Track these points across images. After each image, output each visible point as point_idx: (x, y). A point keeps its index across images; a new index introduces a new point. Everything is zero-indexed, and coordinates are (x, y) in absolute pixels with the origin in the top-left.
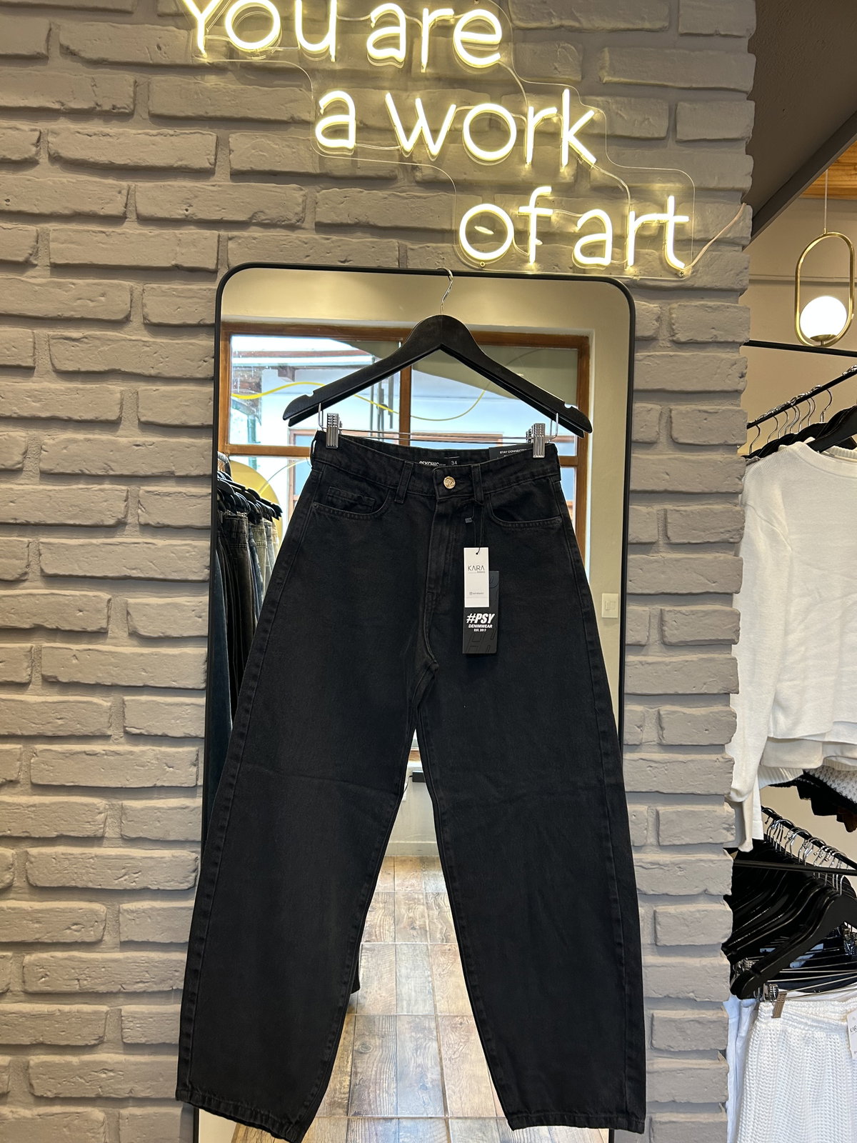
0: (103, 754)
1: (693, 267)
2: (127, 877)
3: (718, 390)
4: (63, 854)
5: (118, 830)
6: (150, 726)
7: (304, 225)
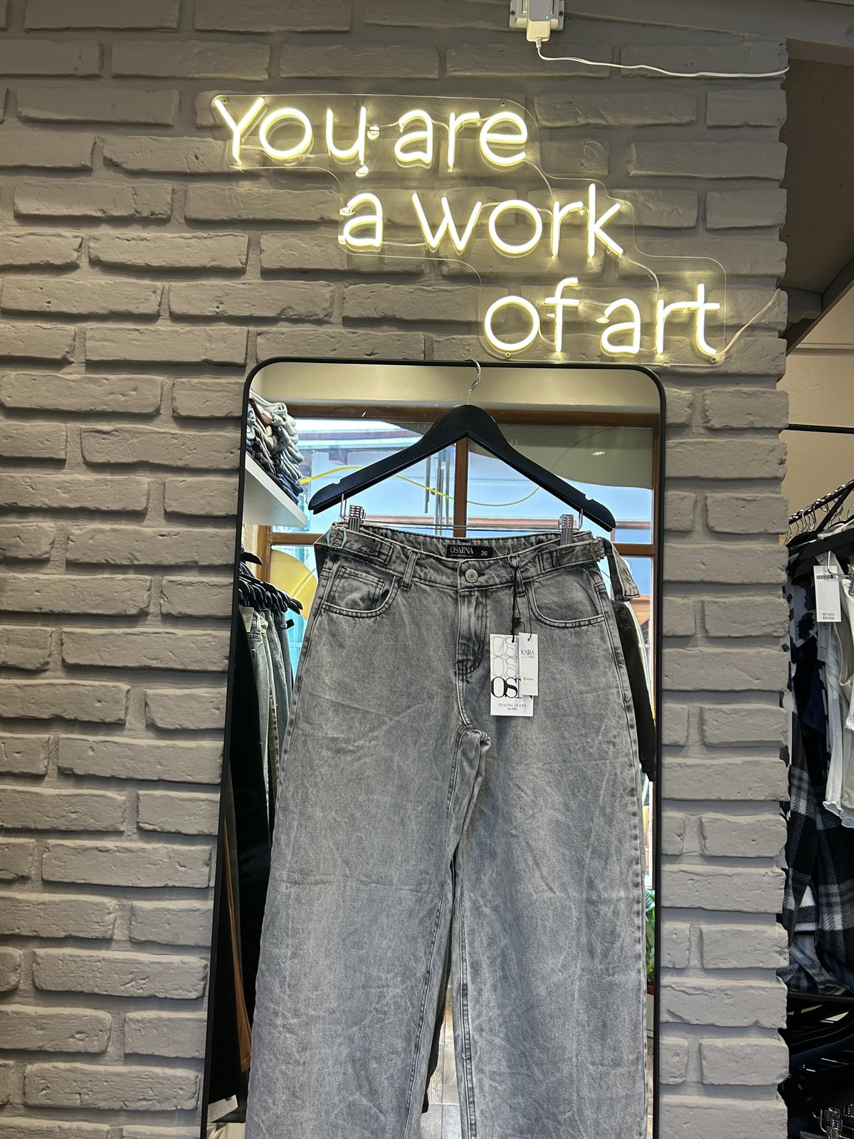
0: (115, 851)
1: (726, 352)
2: (134, 983)
3: (756, 477)
4: (70, 956)
5: (127, 932)
6: (162, 822)
7: (332, 320)
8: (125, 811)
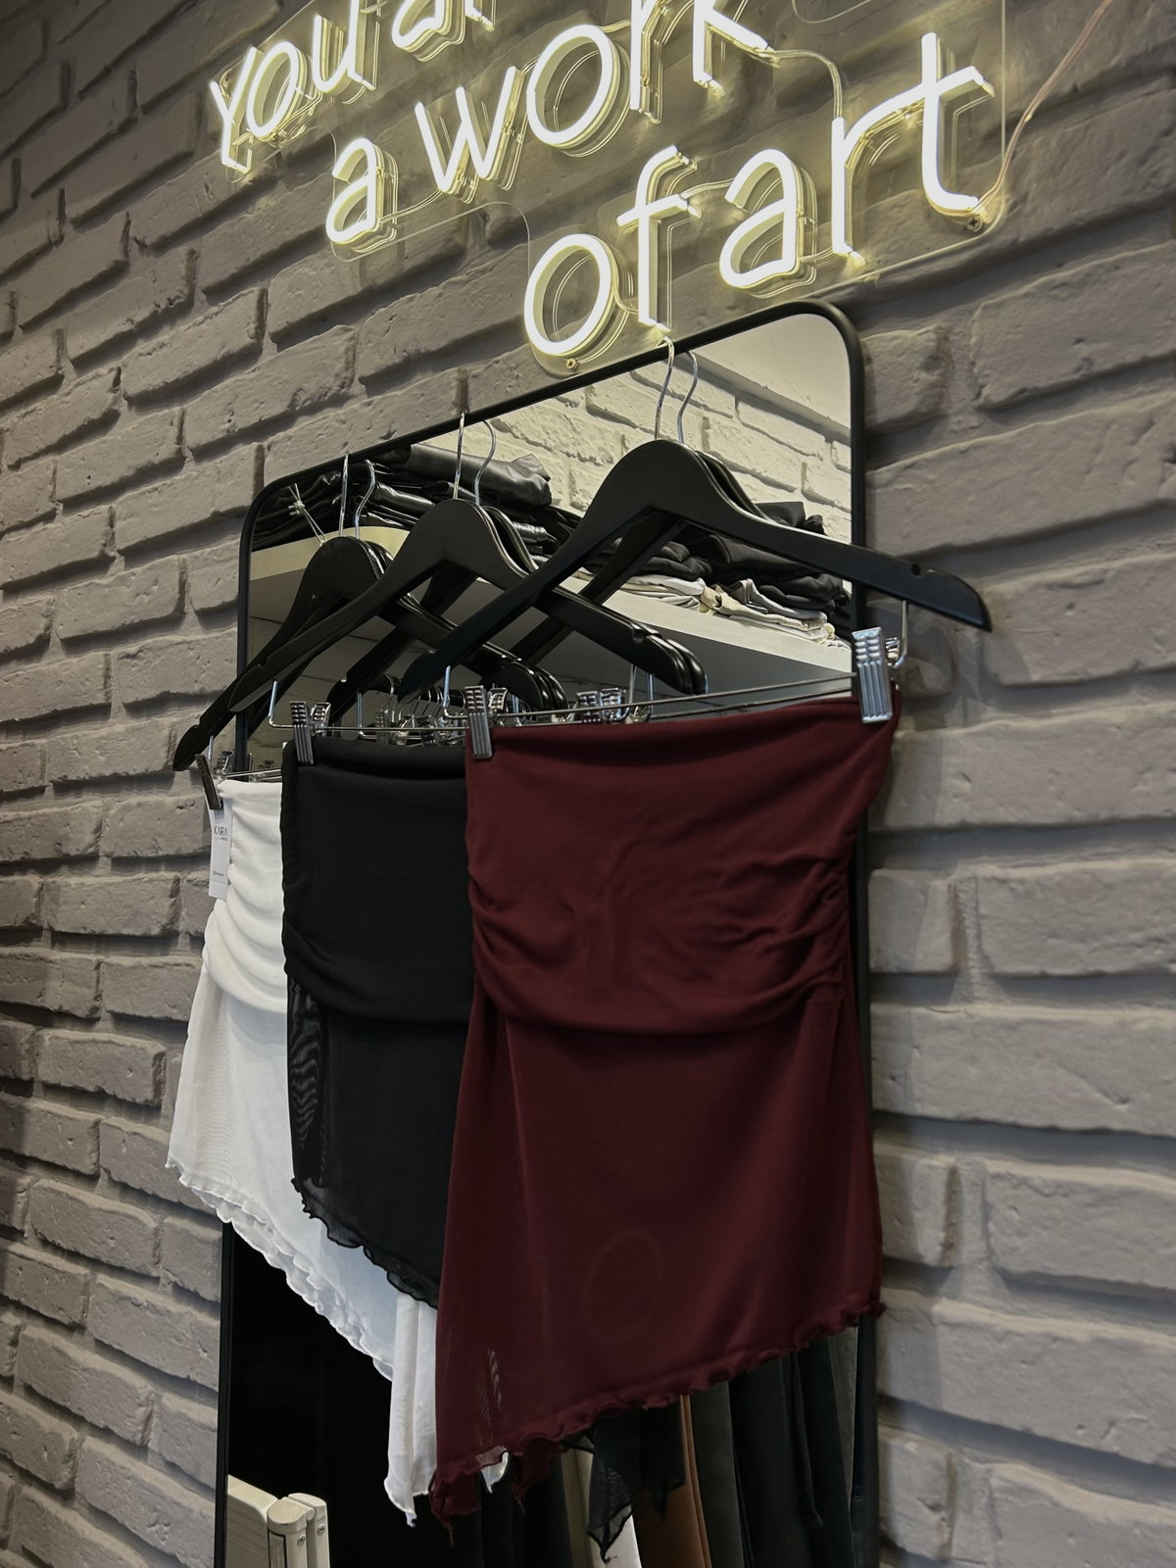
1: (1010, 193)
2: (157, 1527)
4: (107, 1460)
6: (182, 1272)
7: (352, 390)
8: (158, 1245)
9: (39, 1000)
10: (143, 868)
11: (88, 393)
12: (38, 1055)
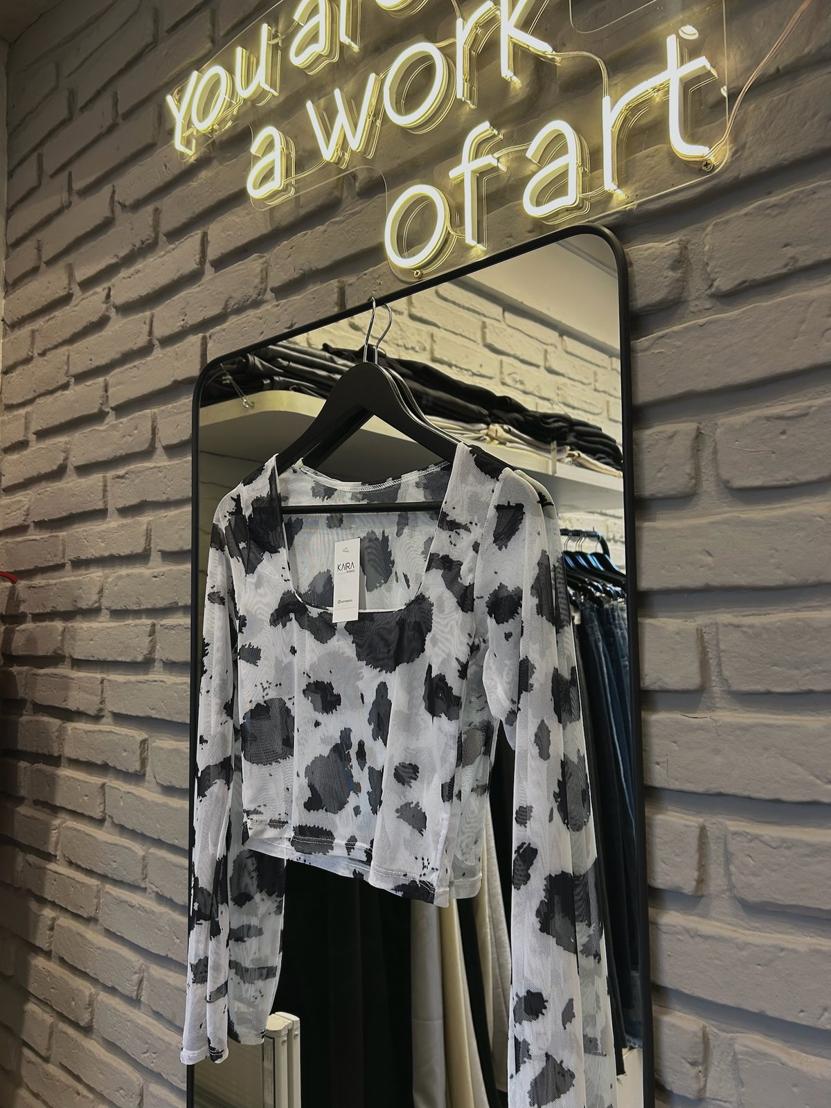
0: (138, 909)
2: (148, 1054)
6: (162, 885)
7: (266, 297)
8: (145, 867)
9: (64, 703)
10: (131, 617)
11: (89, 305)
12: (63, 740)
